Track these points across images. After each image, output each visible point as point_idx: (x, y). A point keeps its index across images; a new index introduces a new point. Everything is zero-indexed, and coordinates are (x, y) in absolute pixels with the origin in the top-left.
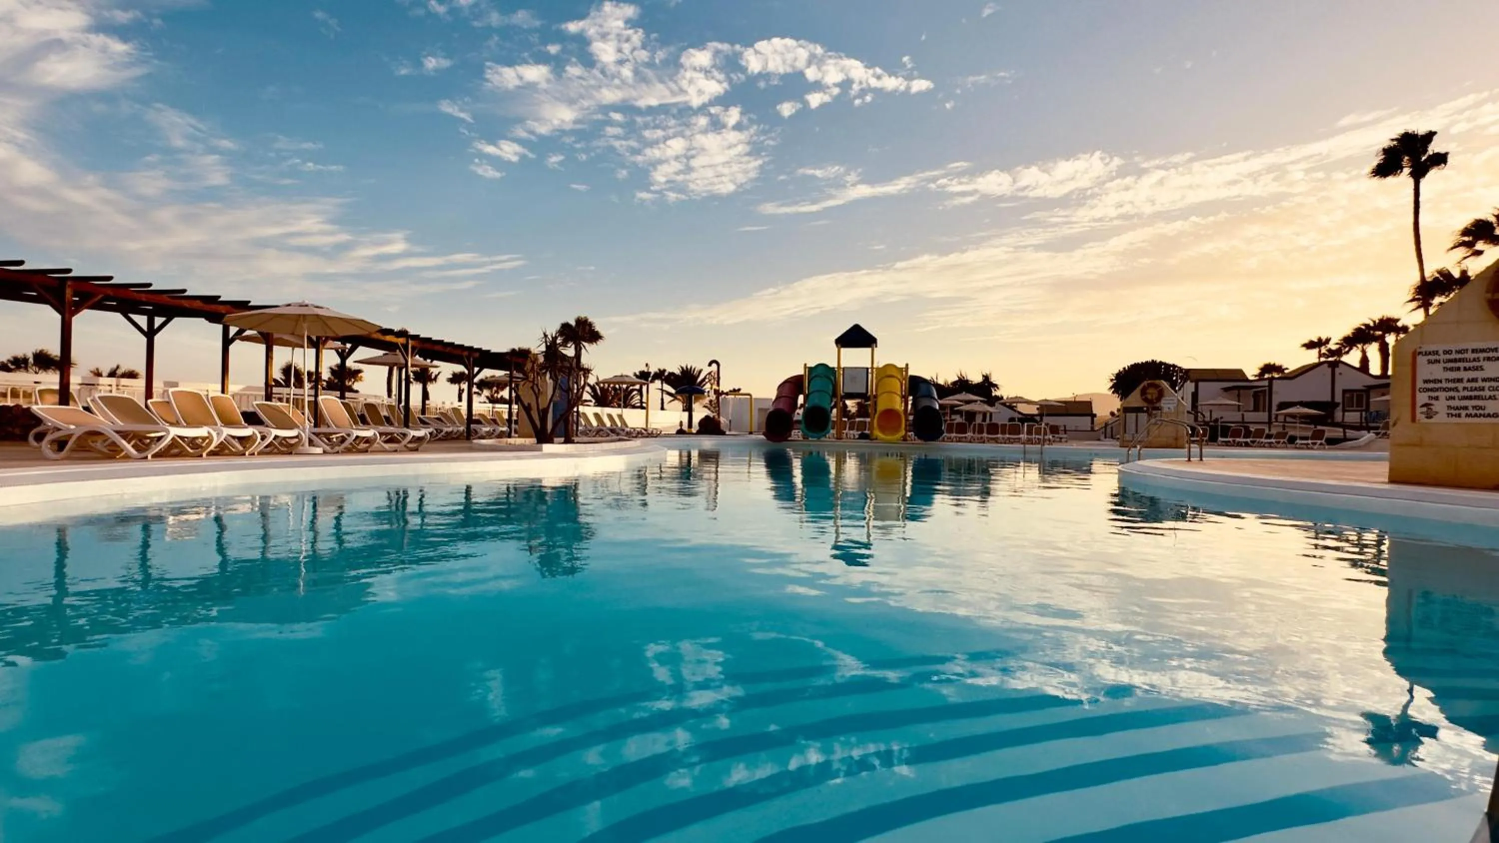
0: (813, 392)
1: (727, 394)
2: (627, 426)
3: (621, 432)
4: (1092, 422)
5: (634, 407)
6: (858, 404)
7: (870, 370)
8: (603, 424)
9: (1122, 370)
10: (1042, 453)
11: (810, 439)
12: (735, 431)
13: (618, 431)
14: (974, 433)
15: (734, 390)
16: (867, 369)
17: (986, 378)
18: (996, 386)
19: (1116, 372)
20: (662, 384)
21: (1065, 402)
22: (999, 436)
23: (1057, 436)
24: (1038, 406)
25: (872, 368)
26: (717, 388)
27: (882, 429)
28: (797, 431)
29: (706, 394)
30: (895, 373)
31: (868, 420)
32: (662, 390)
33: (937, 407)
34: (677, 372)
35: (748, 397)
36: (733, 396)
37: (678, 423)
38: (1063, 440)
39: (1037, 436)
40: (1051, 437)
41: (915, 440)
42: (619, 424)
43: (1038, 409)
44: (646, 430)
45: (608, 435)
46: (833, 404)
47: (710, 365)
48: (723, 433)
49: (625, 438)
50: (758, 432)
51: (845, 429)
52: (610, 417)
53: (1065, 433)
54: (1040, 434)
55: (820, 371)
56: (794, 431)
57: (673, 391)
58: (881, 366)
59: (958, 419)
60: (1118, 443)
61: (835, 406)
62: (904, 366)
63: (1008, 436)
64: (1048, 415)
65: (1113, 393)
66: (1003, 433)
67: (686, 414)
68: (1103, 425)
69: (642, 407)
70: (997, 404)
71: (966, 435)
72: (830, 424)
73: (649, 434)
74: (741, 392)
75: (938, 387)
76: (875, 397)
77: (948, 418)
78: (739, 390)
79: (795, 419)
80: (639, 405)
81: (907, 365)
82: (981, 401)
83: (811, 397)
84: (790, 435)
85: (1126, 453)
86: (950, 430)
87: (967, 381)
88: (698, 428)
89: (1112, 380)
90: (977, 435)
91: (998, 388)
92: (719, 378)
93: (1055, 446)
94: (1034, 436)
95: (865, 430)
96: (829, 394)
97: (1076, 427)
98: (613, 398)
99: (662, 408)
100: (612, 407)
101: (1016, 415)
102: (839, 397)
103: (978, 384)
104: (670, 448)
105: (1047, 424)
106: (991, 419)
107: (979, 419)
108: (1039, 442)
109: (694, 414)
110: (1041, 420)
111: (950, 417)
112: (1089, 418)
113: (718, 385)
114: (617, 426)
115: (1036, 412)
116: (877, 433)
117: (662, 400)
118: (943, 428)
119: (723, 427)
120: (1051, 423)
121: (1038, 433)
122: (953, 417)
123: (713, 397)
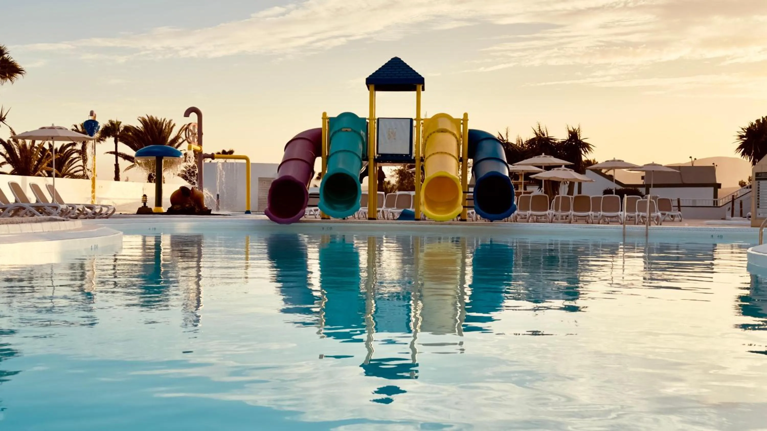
0: (333, 154)
1: (212, 156)
2: (62, 202)
3: (53, 211)
4: (716, 196)
5: (73, 176)
6: (400, 173)
7: (415, 123)
8: (26, 200)
9: (754, 122)
10: (647, 235)
11: (332, 219)
12: (227, 209)
13: (49, 209)
14: (557, 210)
15: (224, 152)
16: (411, 120)
17: (574, 135)
18: (586, 146)
19: (747, 126)
20: (116, 142)
21: (679, 168)
22: (590, 213)
23: (667, 213)
24: (644, 174)
25: (418, 119)
26: (198, 148)
27: (431, 204)
28: (313, 208)
29: (182, 157)
30: (448, 126)
31: (413, 193)
32: (116, 153)
33: (507, 174)
34: (139, 125)
35: (244, 161)
36: (222, 161)
37: (141, 197)
38: (676, 219)
39: (641, 214)
40: (659, 214)
41: (477, 219)
42: (50, 199)
43: (643, 178)
44: (91, 208)
45: (33, 215)
46: (364, 169)
47: (187, 114)
48: (207, 212)
49: (58, 218)
50: (257, 212)
51: (381, 207)
52: (35, 188)
53: (679, 210)
54: (645, 211)
55: (345, 123)
56: (308, 209)
57: (131, 152)
58: (429, 116)
59: (535, 191)
60: (750, 222)
61: (366, 174)
62: (462, 117)
63: (602, 213)
64: (655, 186)
65: (743, 154)
66: (596, 209)
67: (153, 186)
68: (730, 198)
69: (85, 177)
70: (587, 171)
71: (547, 212)
72: (360, 200)
73: (95, 213)
74: (234, 154)
75: (507, 146)
76: (422, 160)
77: (523, 191)
78: (231, 152)
79: (310, 192)
80: (81, 173)
81: (466, 115)
82: (566, 166)
83: (331, 159)
84: (303, 214)
85: (758, 233)
86: (525, 207)
87: (548, 139)
88: (170, 205)
89: (741, 137)
90: (560, 213)
91: (589, 148)
92: (200, 133)
93: (665, 226)
94: (637, 213)
95: (409, 208)
96: (359, 157)
97: (694, 201)
98: (40, 161)
99: (117, 178)
100: (40, 175)
101: (613, 186)
102: (372, 161)
103: (563, 142)
104: (127, 233)
105: (654, 198)
106: (580, 192)
107: (563, 191)
108: (644, 221)
109: (164, 186)
110: (647, 193)
111: (525, 189)
112: (711, 190)
113: (200, 143)
114: (45, 200)
115: (641, 182)
116: (425, 209)
117: (117, 166)
118: (515, 203)
119: (206, 204)
120: (660, 197)
121: (643, 209)
122: (529, 189)
123: (192, 162)
